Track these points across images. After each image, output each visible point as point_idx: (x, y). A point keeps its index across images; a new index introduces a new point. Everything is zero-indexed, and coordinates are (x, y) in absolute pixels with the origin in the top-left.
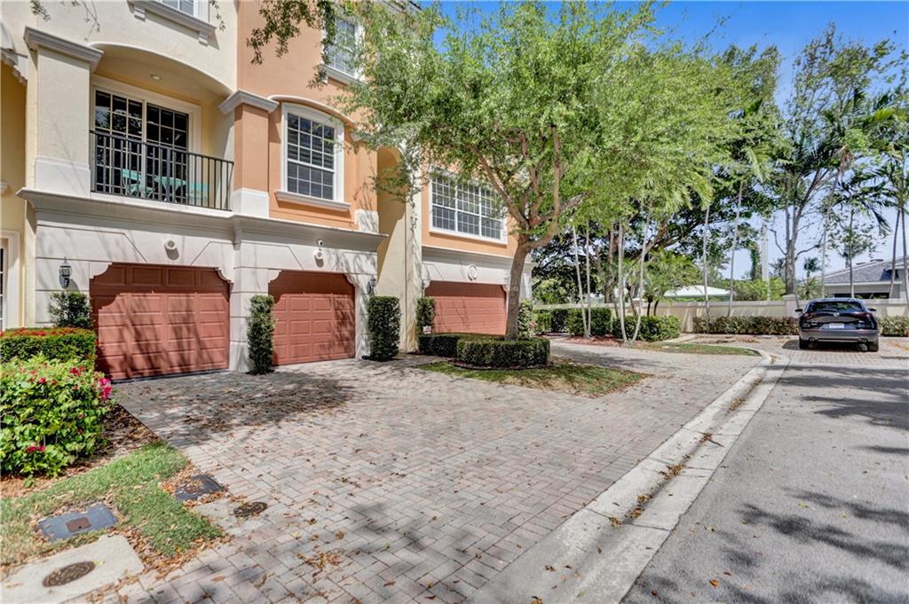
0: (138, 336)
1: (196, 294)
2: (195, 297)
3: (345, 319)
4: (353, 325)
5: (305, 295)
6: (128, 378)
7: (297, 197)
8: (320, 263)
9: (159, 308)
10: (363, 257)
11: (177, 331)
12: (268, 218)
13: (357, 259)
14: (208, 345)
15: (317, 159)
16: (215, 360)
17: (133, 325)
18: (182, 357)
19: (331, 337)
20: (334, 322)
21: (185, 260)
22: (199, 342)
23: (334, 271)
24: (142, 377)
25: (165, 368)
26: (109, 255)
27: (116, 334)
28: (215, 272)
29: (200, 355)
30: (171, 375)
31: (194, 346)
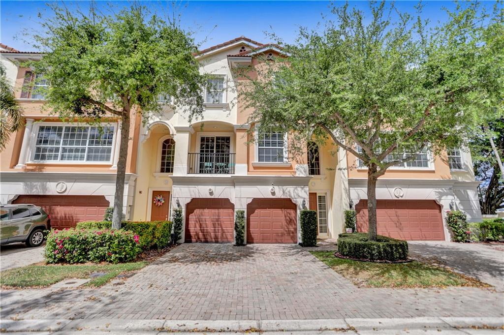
0: (201, 226)
1: (222, 209)
2: (221, 210)
3: (291, 221)
4: (295, 225)
5: (268, 209)
6: (197, 242)
7: (265, 163)
8: (273, 194)
9: (208, 215)
10: (299, 189)
11: (214, 225)
12: (247, 175)
13: (296, 190)
14: (226, 231)
15: (274, 144)
16: (228, 238)
17: (199, 221)
18: (216, 235)
19: (283, 231)
20: (284, 223)
21: (216, 196)
22: (222, 230)
23: (282, 197)
24: (201, 242)
25: (209, 240)
26: (191, 195)
27: (194, 224)
28: (227, 200)
29: (222, 235)
30: (212, 242)
31: (220, 231)
